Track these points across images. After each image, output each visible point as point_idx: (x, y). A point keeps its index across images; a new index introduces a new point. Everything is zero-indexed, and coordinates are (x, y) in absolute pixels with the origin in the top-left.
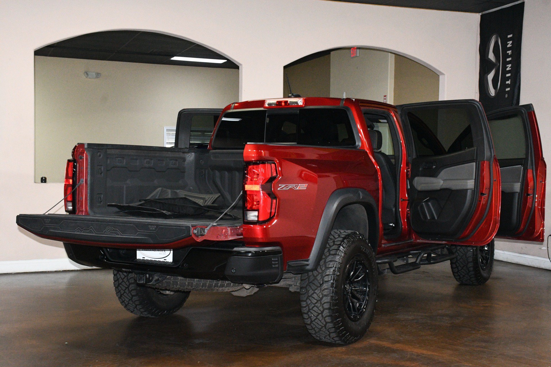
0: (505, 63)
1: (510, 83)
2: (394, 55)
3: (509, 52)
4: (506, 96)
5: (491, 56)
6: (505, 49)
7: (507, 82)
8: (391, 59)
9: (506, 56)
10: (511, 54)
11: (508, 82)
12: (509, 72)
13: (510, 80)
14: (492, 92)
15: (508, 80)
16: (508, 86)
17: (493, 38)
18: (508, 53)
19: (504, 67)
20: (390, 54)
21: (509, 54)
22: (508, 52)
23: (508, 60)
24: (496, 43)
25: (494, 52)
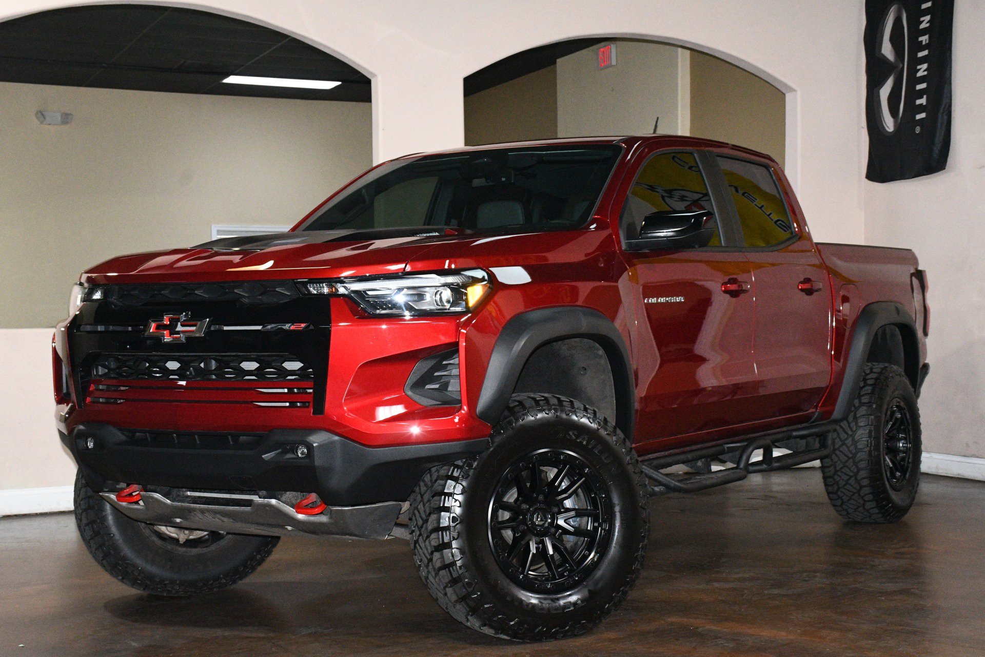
0: (915, 62)
1: (925, 104)
2: (688, 52)
3: (924, 39)
4: (918, 130)
5: (887, 50)
6: (915, 32)
7: (918, 102)
8: (683, 60)
9: (916, 47)
10: (927, 42)
11: (923, 101)
12: (922, 80)
13: (925, 96)
14: (889, 124)
15: (922, 97)
16: (921, 109)
17: (890, 11)
18: (922, 41)
19: (913, 70)
20: (680, 50)
21: (924, 43)
22: (920, 39)
23: (920, 54)
24: (898, 22)
25: (892, 40)
